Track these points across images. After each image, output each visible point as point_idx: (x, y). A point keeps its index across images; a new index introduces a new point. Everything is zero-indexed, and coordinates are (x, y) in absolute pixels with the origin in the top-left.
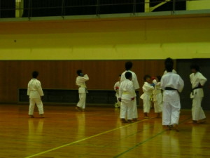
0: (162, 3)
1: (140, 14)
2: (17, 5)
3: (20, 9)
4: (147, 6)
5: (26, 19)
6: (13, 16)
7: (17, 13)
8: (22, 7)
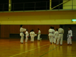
0: (55, 7)
2: (9, 7)
3: (10, 8)
4: (50, 8)
5: (12, 12)
6: (8, 10)
7: (9, 10)
8: (11, 8)
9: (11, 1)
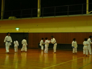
1: (85, 15)
3: (39, 14)
4: (87, 11)
6: (37, 16)
9: (40, 5)
